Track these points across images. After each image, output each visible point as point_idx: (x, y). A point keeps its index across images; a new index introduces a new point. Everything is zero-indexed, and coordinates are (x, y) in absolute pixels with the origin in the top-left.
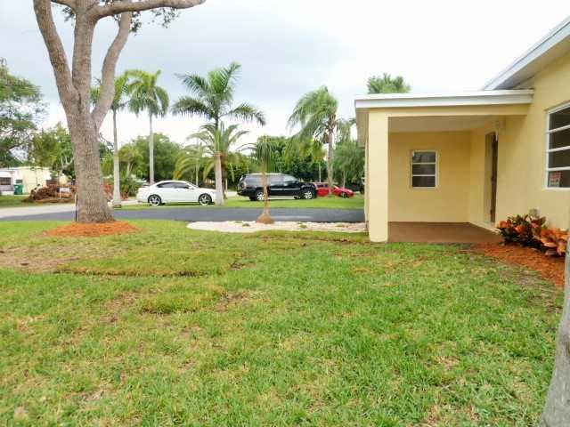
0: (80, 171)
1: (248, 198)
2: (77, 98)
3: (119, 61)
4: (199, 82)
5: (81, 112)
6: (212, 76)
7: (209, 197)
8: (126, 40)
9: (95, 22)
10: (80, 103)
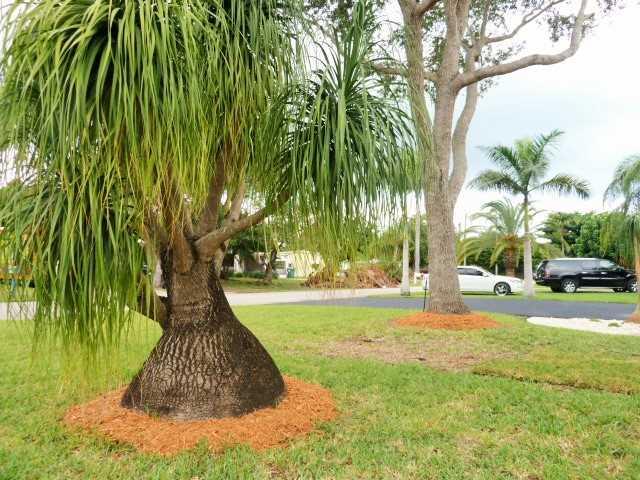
0: (436, 255)
1: (549, 289)
2: (439, 175)
3: (468, 133)
4: (505, 153)
5: (441, 190)
6: (521, 146)
7: (507, 286)
8: (474, 109)
9: (457, 93)
10: (441, 180)
